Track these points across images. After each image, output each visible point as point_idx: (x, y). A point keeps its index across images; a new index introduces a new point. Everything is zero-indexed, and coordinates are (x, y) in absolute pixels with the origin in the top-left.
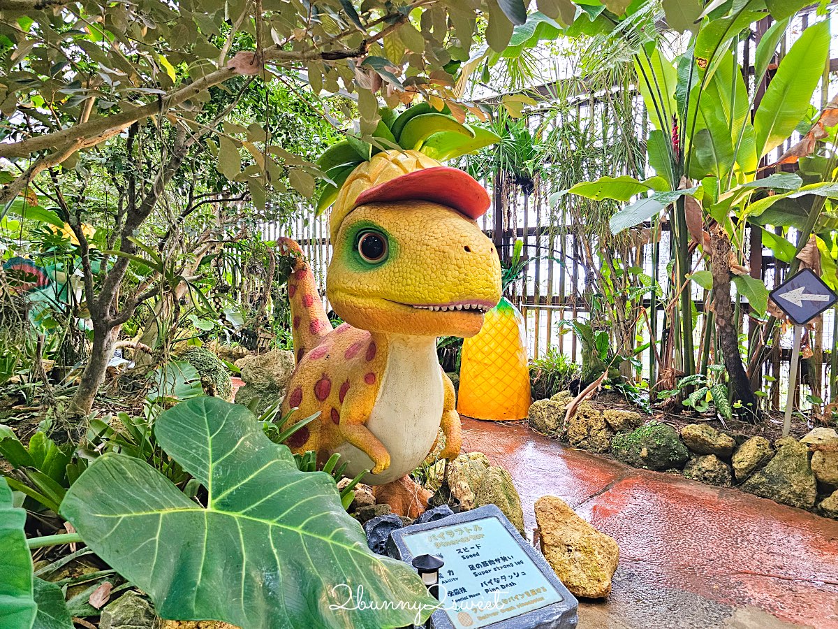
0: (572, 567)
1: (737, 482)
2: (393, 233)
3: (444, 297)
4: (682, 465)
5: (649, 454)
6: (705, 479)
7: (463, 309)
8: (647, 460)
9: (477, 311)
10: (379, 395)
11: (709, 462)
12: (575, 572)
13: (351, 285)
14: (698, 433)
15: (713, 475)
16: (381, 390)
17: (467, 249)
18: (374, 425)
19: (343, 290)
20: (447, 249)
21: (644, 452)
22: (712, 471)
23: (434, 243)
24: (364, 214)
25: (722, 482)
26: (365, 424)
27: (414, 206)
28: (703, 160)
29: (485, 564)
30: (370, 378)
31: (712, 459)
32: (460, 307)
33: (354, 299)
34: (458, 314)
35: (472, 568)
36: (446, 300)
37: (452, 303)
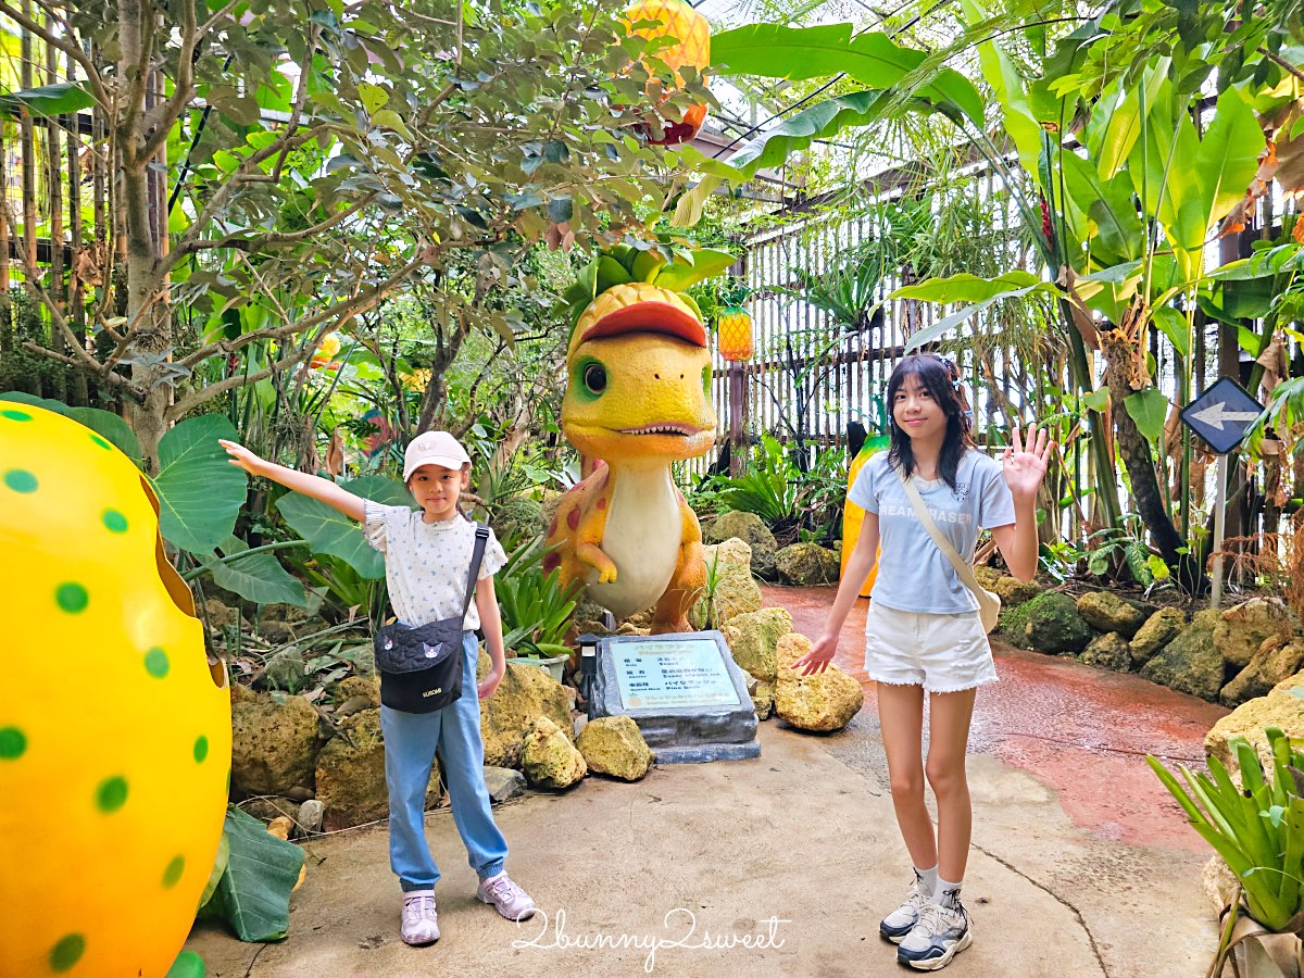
0: (798, 700)
1: (1136, 666)
2: (608, 366)
3: (639, 420)
4: (1078, 646)
5: (1034, 631)
6: (1098, 662)
7: (657, 432)
8: (1034, 639)
9: (676, 433)
10: (608, 518)
11: (1106, 642)
12: (800, 704)
13: (576, 415)
14: (1095, 603)
15: (1107, 657)
16: (609, 514)
17: (657, 376)
18: (606, 547)
19: (572, 421)
20: (642, 377)
21: (1029, 630)
22: (1107, 652)
23: (633, 373)
24: (588, 349)
25: (1118, 667)
26: (600, 547)
27: (630, 339)
28: (1107, 239)
29: (680, 671)
30: (602, 504)
31: (1111, 636)
32: (654, 429)
33: (579, 428)
34: (655, 436)
35: (664, 671)
36: (641, 424)
37: (647, 426)
